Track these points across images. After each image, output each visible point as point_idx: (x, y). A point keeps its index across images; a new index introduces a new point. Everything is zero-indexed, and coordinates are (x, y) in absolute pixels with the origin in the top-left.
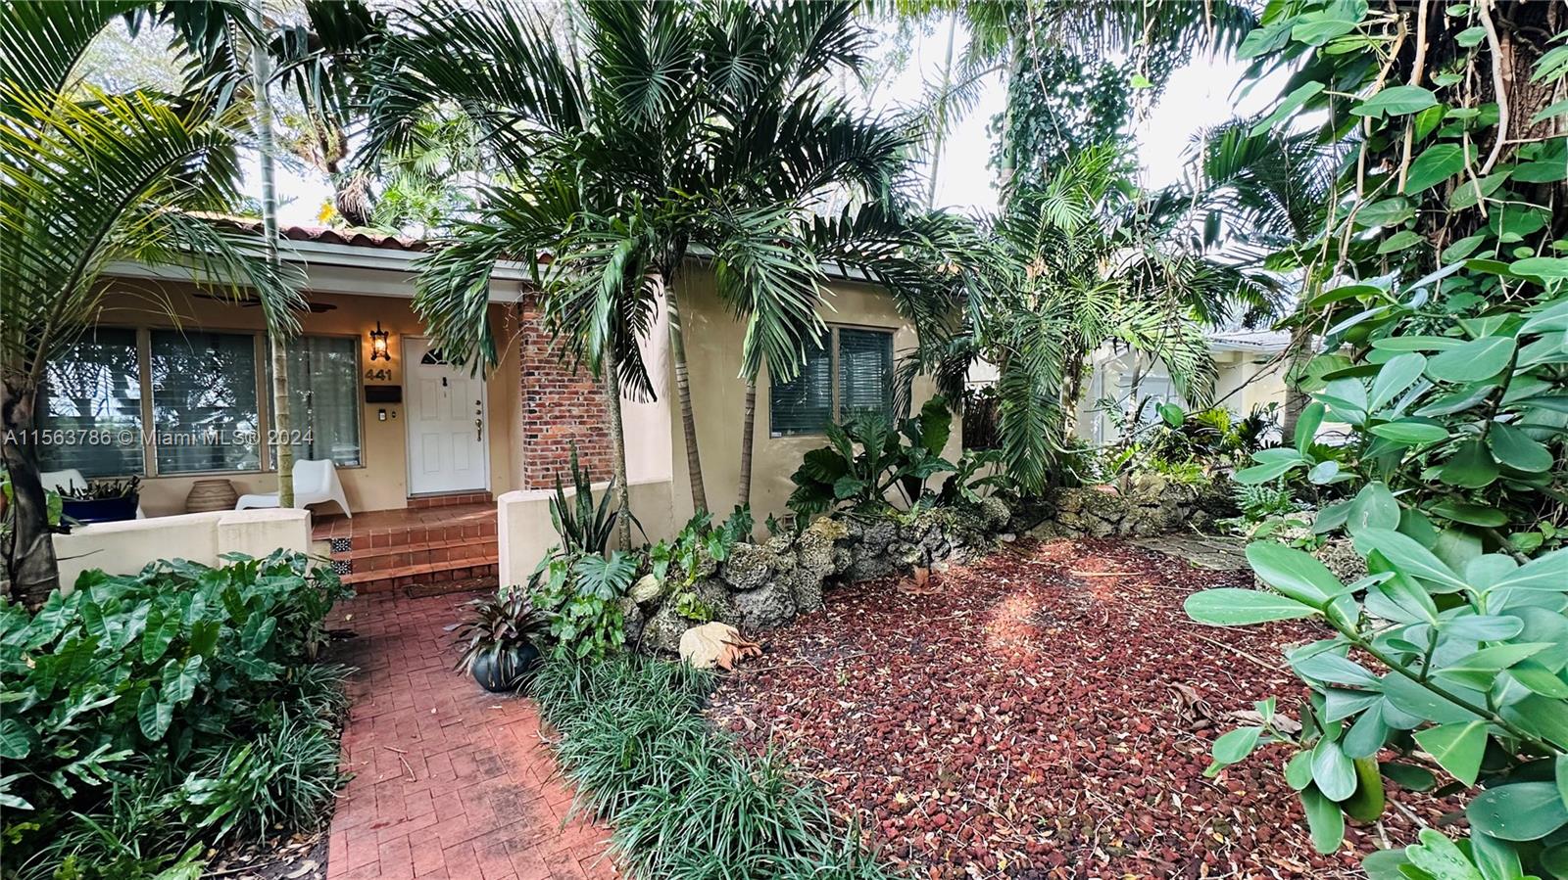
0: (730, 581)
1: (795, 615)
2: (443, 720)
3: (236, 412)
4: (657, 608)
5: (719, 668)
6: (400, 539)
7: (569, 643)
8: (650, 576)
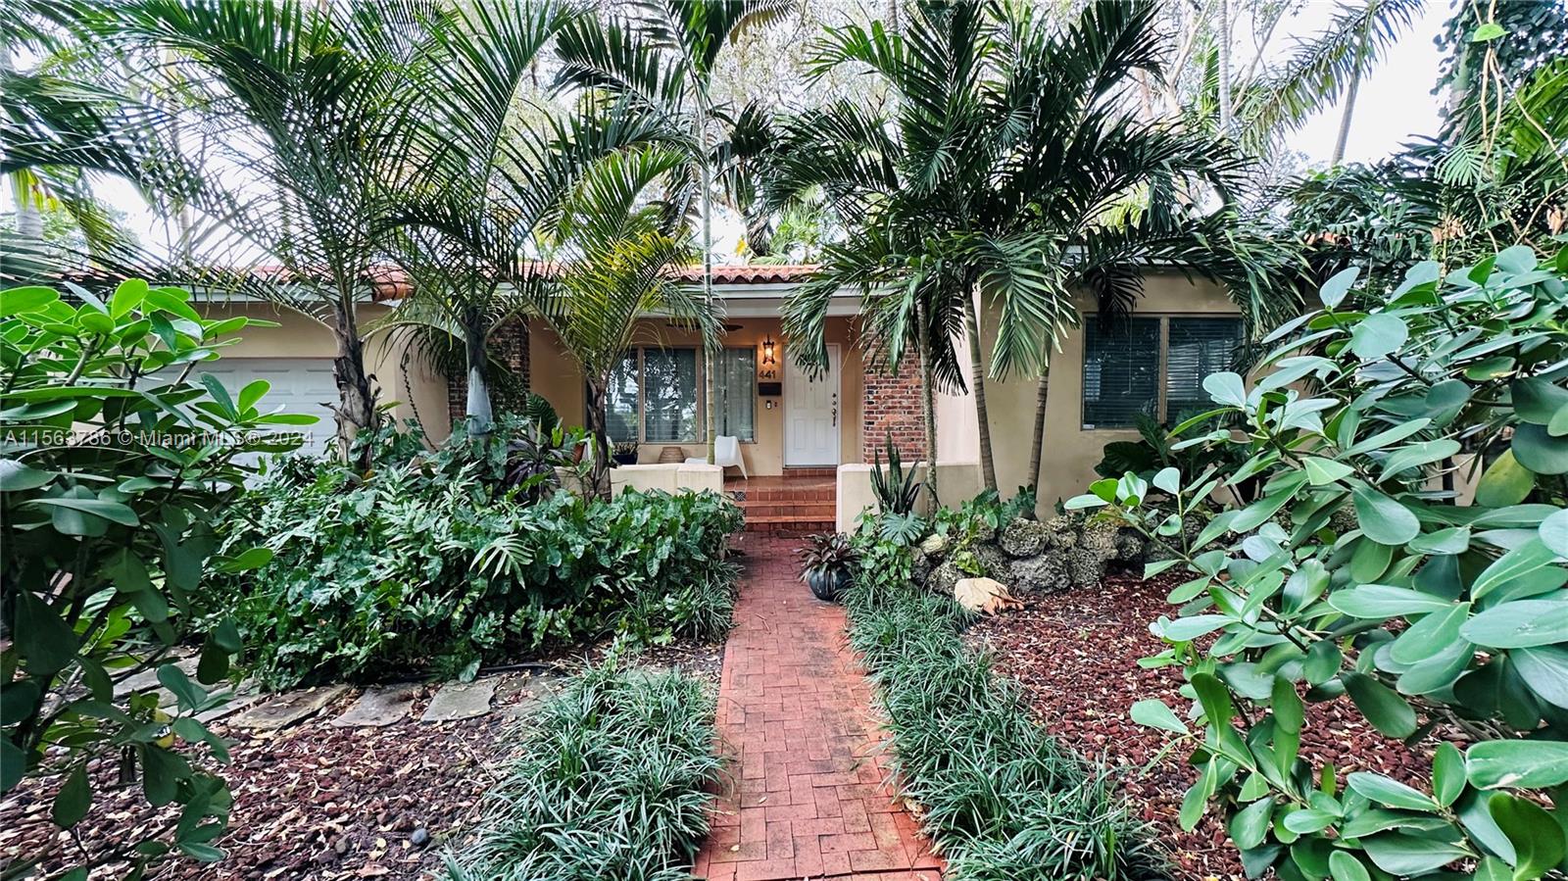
0: (1006, 548)
1: (1068, 588)
2: (790, 608)
3: (683, 402)
4: (942, 561)
5: (984, 612)
6: (776, 496)
7: (871, 571)
8: (935, 536)
